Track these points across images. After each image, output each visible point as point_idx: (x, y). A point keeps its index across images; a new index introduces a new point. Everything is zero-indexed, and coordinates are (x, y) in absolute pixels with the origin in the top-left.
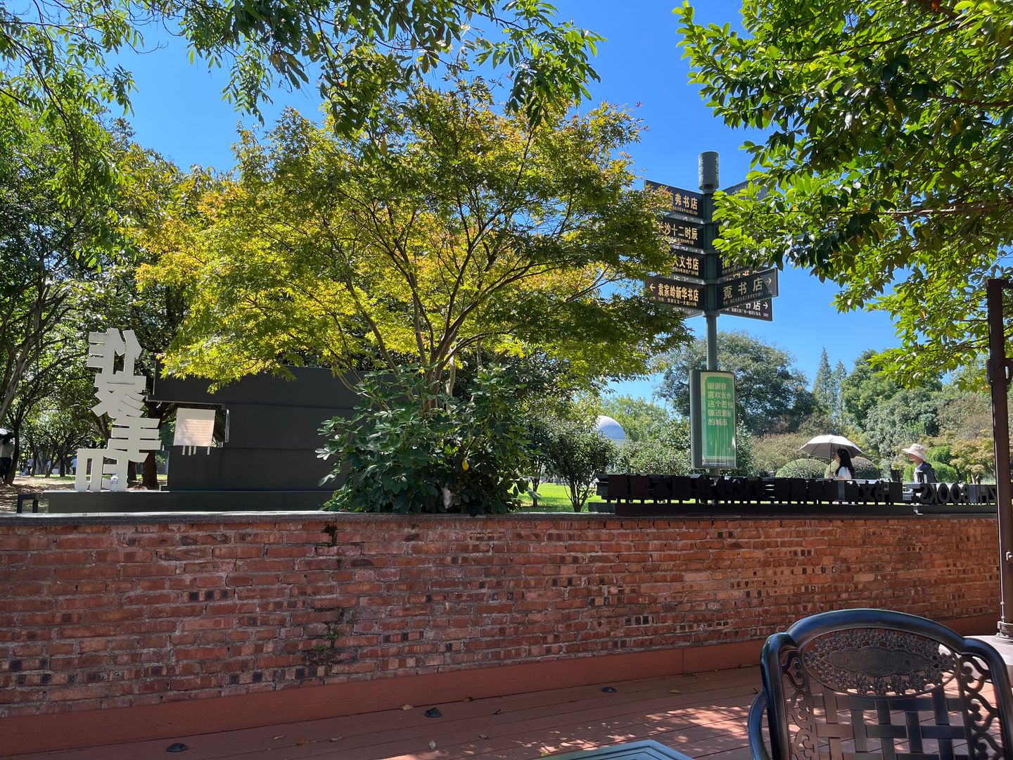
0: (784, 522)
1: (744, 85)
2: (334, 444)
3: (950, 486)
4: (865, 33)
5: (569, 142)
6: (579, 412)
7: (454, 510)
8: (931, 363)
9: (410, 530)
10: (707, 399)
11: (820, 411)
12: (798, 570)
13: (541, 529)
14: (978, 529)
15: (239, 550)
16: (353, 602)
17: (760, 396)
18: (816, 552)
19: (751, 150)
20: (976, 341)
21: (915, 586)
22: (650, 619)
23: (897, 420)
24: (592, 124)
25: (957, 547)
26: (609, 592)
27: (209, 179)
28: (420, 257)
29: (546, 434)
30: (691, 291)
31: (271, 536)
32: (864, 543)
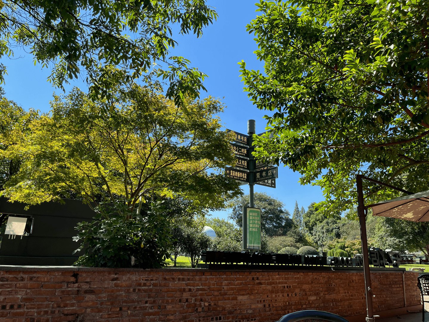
0: (280, 273)
1: (264, 93)
2: (81, 235)
3: (345, 258)
4: (310, 78)
5: (195, 110)
6: (197, 224)
7: (135, 266)
8: (336, 208)
9: (114, 275)
10: (250, 220)
11: (295, 227)
12: (286, 295)
13: (176, 275)
14: (357, 277)
15: (29, 285)
16: (84, 311)
17: (271, 219)
18: (293, 286)
19: (267, 119)
20: (353, 199)
21: (332, 302)
22: (222, 318)
23: (324, 231)
24: (204, 103)
25: (349, 285)
26: (204, 305)
27: (37, 115)
28: (130, 153)
29: (181, 233)
30: (243, 174)
31: (45, 278)
32: (312, 283)
